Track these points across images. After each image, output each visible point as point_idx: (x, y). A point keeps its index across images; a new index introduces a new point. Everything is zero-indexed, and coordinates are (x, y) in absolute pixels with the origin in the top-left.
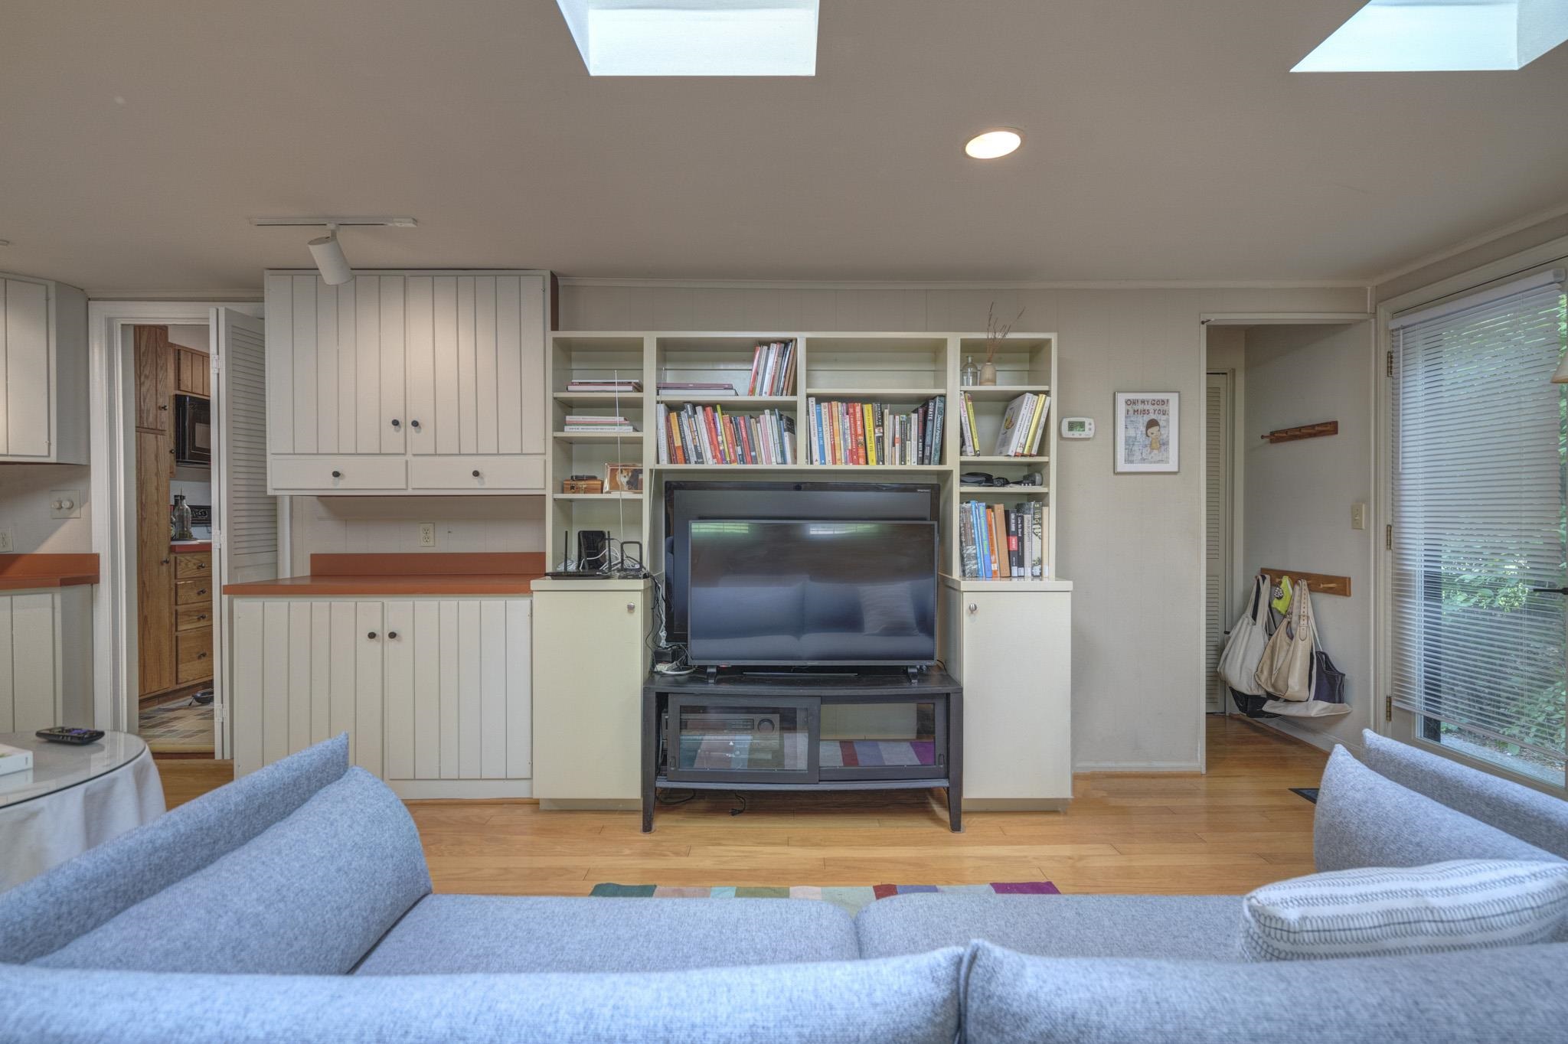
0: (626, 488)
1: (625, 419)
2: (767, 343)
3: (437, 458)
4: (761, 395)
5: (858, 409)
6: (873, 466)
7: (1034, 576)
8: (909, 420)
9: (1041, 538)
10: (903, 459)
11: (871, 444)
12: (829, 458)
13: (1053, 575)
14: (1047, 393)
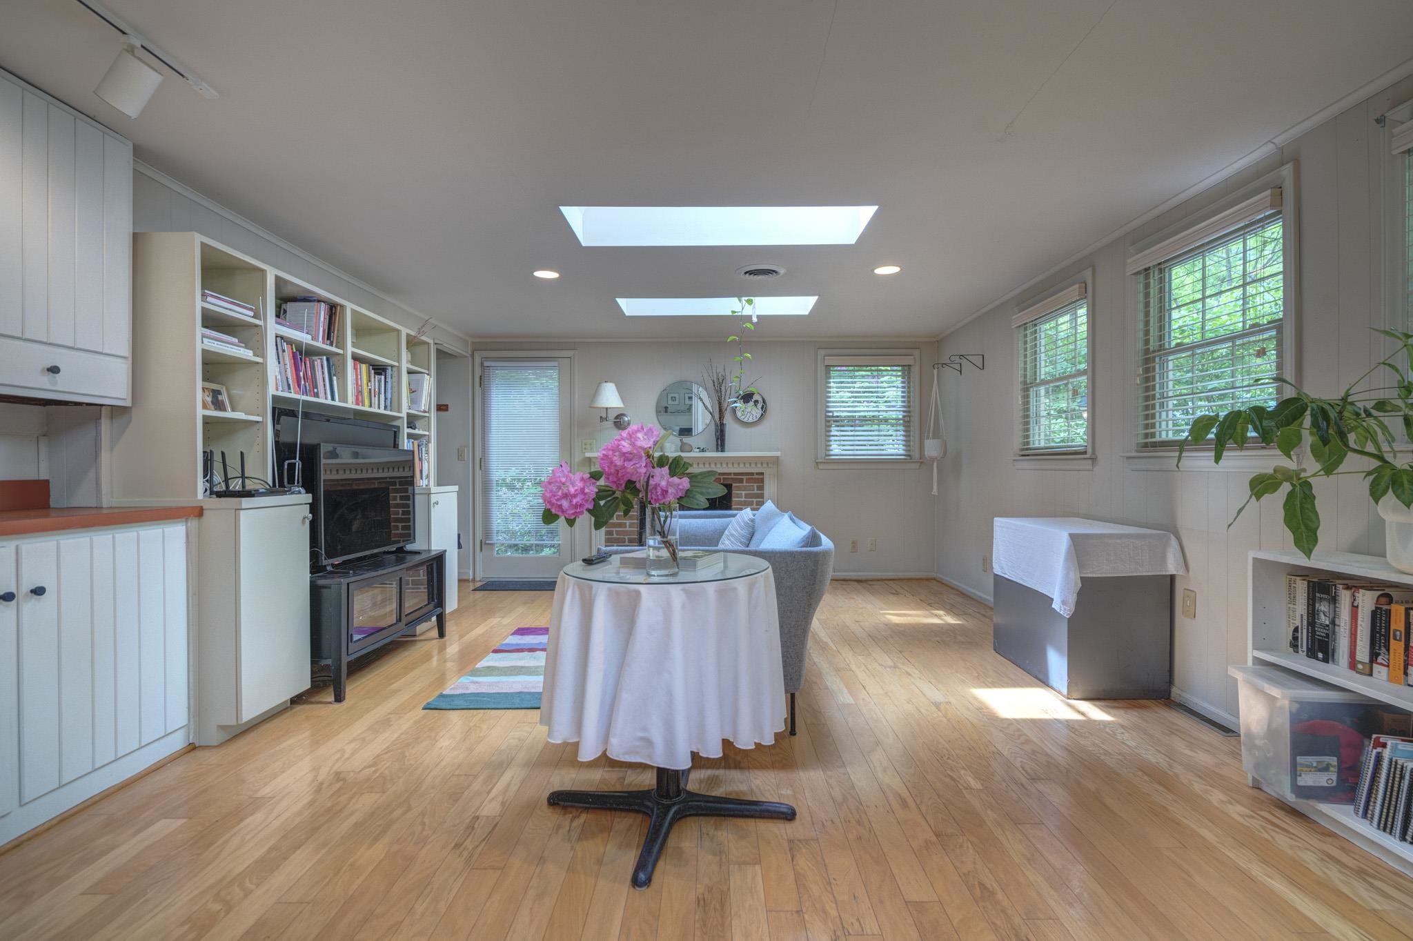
0: (212, 407)
1: (239, 341)
2: (318, 299)
4: (317, 341)
5: (361, 366)
6: (366, 408)
10: (379, 408)
11: (366, 394)
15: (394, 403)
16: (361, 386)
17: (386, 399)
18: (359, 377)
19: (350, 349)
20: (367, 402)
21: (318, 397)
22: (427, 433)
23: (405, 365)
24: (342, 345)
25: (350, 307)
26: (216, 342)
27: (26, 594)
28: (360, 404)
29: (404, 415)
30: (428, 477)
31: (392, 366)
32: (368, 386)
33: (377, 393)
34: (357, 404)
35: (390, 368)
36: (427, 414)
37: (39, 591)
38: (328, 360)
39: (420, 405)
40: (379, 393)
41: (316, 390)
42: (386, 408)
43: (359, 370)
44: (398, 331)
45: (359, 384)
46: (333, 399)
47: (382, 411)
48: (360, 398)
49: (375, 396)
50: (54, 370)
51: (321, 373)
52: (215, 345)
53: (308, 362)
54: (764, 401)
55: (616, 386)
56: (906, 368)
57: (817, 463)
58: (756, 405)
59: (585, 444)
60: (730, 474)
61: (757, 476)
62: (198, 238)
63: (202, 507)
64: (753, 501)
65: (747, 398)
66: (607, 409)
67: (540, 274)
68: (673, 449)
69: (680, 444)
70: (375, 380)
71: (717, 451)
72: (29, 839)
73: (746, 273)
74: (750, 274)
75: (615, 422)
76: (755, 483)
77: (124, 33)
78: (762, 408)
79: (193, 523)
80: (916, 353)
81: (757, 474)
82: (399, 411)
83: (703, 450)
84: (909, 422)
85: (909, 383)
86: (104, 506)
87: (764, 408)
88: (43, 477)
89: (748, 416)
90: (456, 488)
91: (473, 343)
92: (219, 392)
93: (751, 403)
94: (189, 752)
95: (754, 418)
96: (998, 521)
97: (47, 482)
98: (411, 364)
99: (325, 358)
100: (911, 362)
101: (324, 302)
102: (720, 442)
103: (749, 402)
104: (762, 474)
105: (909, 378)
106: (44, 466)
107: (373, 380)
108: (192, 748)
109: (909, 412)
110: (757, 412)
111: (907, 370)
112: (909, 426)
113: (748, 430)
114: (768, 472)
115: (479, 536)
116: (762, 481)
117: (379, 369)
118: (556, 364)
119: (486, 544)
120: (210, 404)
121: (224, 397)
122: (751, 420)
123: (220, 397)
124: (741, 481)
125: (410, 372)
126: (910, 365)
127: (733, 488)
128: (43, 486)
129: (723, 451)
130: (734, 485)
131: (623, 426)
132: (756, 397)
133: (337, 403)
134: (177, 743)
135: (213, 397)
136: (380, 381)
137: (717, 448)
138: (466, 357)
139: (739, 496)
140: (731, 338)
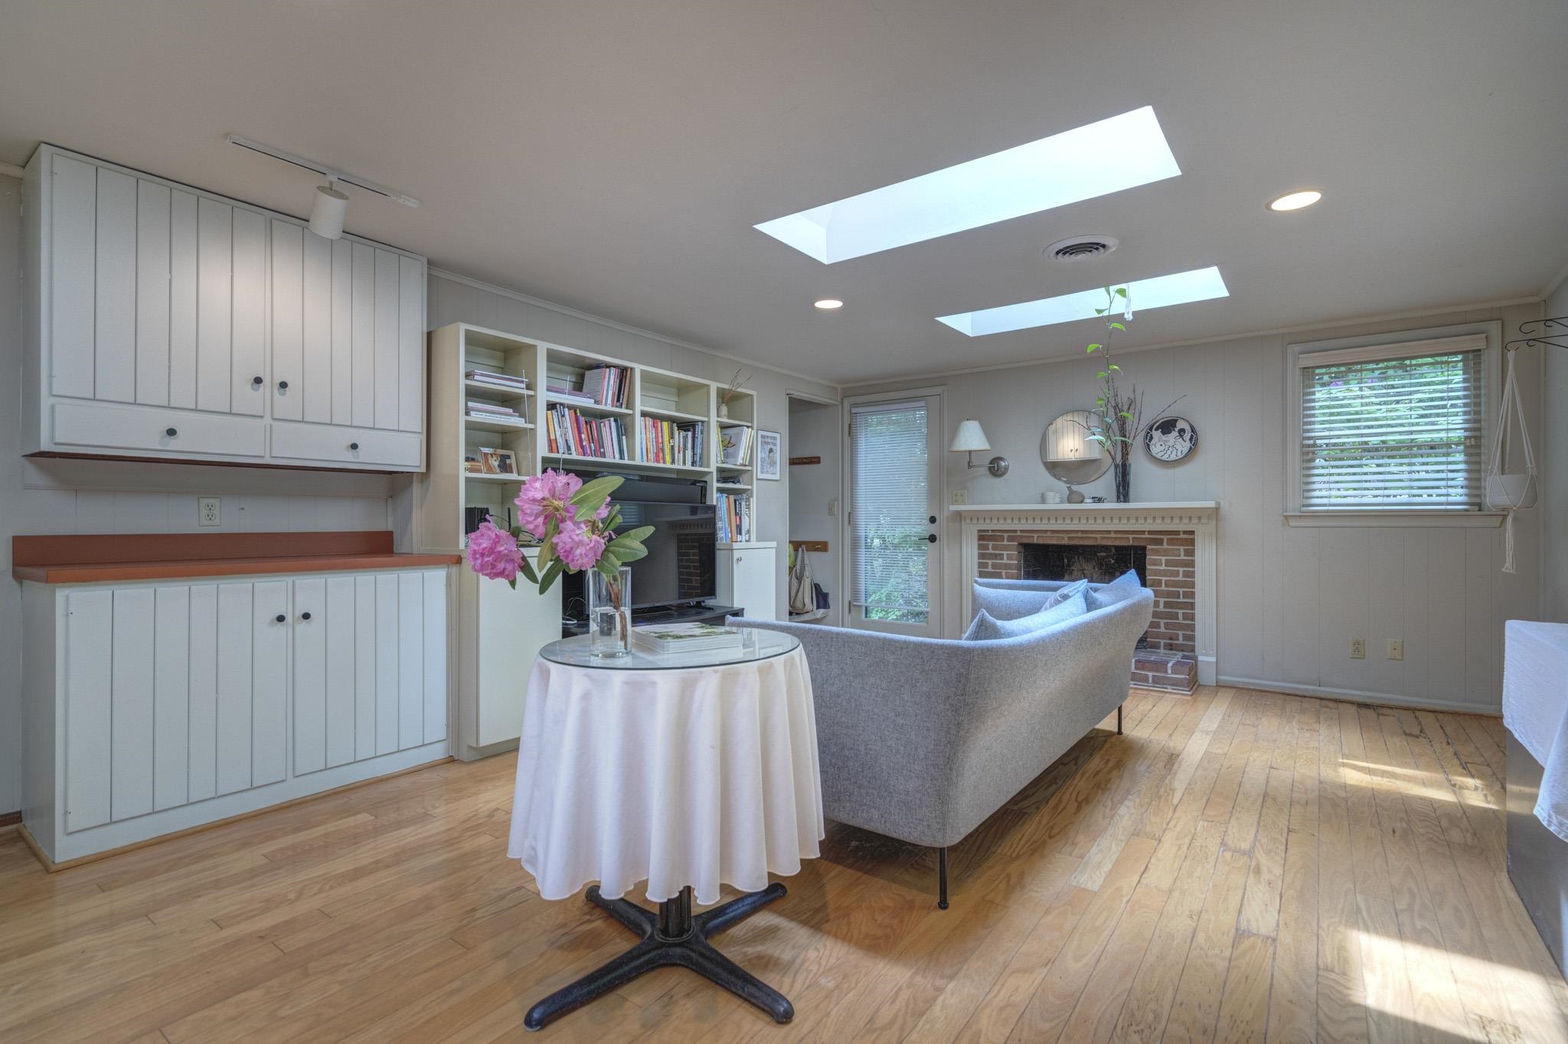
0: (498, 470)
1: (514, 412)
2: (609, 366)
3: (303, 425)
4: (606, 405)
5: (659, 424)
6: (668, 465)
7: (746, 541)
8: (687, 436)
9: (749, 517)
10: (684, 463)
11: (667, 450)
12: (645, 458)
13: (755, 540)
14: (751, 427)
15: (700, 458)
16: (662, 443)
17: (694, 454)
18: (660, 434)
19: (639, 407)
20: (668, 458)
21: (605, 457)
22: (749, 487)
23: (714, 420)
24: (630, 405)
25: (638, 368)
26: (484, 414)
27: (298, 618)
28: (661, 461)
29: (713, 469)
30: (749, 532)
31: (702, 422)
32: (670, 443)
33: (682, 450)
34: (658, 461)
35: (700, 424)
36: (749, 468)
37: (306, 616)
38: (616, 421)
39: (737, 460)
40: (685, 449)
41: (602, 450)
42: (693, 463)
43: (660, 429)
44: (708, 386)
45: (660, 441)
46: (622, 458)
47: (688, 467)
48: (661, 455)
49: (679, 452)
50: (354, 446)
51: (609, 434)
52: (484, 416)
53: (594, 425)
54: (1193, 430)
55: (980, 423)
56: (1471, 356)
57: (1286, 517)
58: (1181, 436)
59: (956, 496)
60: (1143, 532)
61: (1185, 536)
62: (463, 327)
63: (460, 556)
64: (1178, 571)
65: (1167, 426)
66: (970, 452)
67: (824, 304)
68: (1058, 500)
69: (1068, 492)
70: (679, 437)
71: (1118, 500)
72: (299, 804)
73: (1058, 253)
74: (1064, 254)
75: (990, 468)
76: (1182, 545)
77: (325, 174)
78: (1191, 439)
79: (454, 569)
80: (1494, 328)
81: (1185, 532)
82: (708, 466)
83: (1100, 500)
84: (1478, 446)
85: (1477, 380)
86: (414, 552)
87: (1194, 440)
88: (390, 529)
89: (1169, 453)
90: (774, 544)
91: (842, 389)
92: (509, 457)
93: (1175, 434)
94: (448, 763)
95: (1179, 454)
96: (1514, 629)
97: (392, 532)
98: (728, 418)
99: (612, 419)
100: (1482, 345)
101: (614, 367)
102: (1123, 490)
103: (1170, 432)
104: (1192, 533)
105: (1477, 372)
106: (390, 520)
107: (676, 436)
108: (451, 760)
109: (1479, 429)
110: (1183, 446)
111: (1473, 360)
112: (1479, 455)
113: (1170, 472)
114: (1202, 531)
115: (848, 597)
116: (1192, 542)
117: (686, 426)
118: (922, 403)
119: (855, 606)
120: (497, 467)
121: (512, 461)
122: (1173, 457)
123: (508, 461)
124: (1160, 542)
125: (723, 427)
126: (1480, 350)
127: (1147, 552)
128: (389, 535)
129: (1126, 499)
130: (1149, 547)
131: (1000, 472)
132: (1180, 425)
133: (626, 461)
134: (438, 753)
135: (501, 461)
136: (685, 438)
137: (1118, 498)
138: (836, 405)
139: (1158, 563)
140: (1091, 348)
